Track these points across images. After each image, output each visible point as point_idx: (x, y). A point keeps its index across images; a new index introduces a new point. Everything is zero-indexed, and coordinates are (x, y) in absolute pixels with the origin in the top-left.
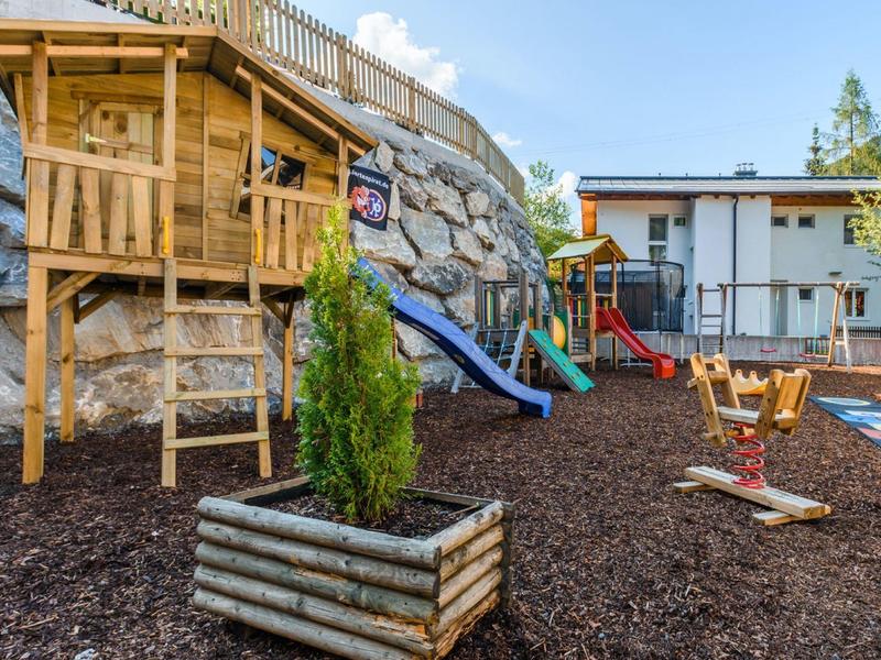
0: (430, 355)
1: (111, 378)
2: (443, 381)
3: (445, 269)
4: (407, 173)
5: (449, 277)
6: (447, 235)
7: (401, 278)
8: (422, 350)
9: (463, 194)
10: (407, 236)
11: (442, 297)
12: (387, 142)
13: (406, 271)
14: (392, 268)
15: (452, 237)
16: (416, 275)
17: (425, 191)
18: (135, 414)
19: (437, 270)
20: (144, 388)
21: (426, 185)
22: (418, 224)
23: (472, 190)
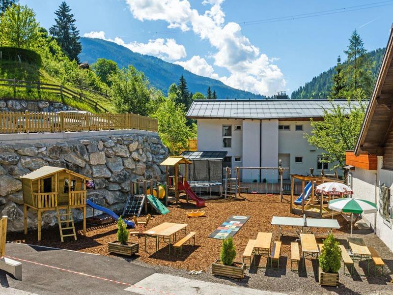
0: (116, 203)
1: (44, 217)
2: (120, 210)
3: (121, 175)
4: (108, 148)
5: (122, 177)
6: (121, 162)
7: (106, 181)
8: (114, 202)
9: (127, 145)
10: (108, 168)
11: (120, 184)
12: (101, 140)
13: (108, 179)
14: (104, 179)
15: (123, 162)
16: (111, 180)
17: (114, 151)
18: (49, 224)
19: (118, 176)
20: (50, 218)
21: (114, 149)
22: (111, 162)
23: (130, 143)
